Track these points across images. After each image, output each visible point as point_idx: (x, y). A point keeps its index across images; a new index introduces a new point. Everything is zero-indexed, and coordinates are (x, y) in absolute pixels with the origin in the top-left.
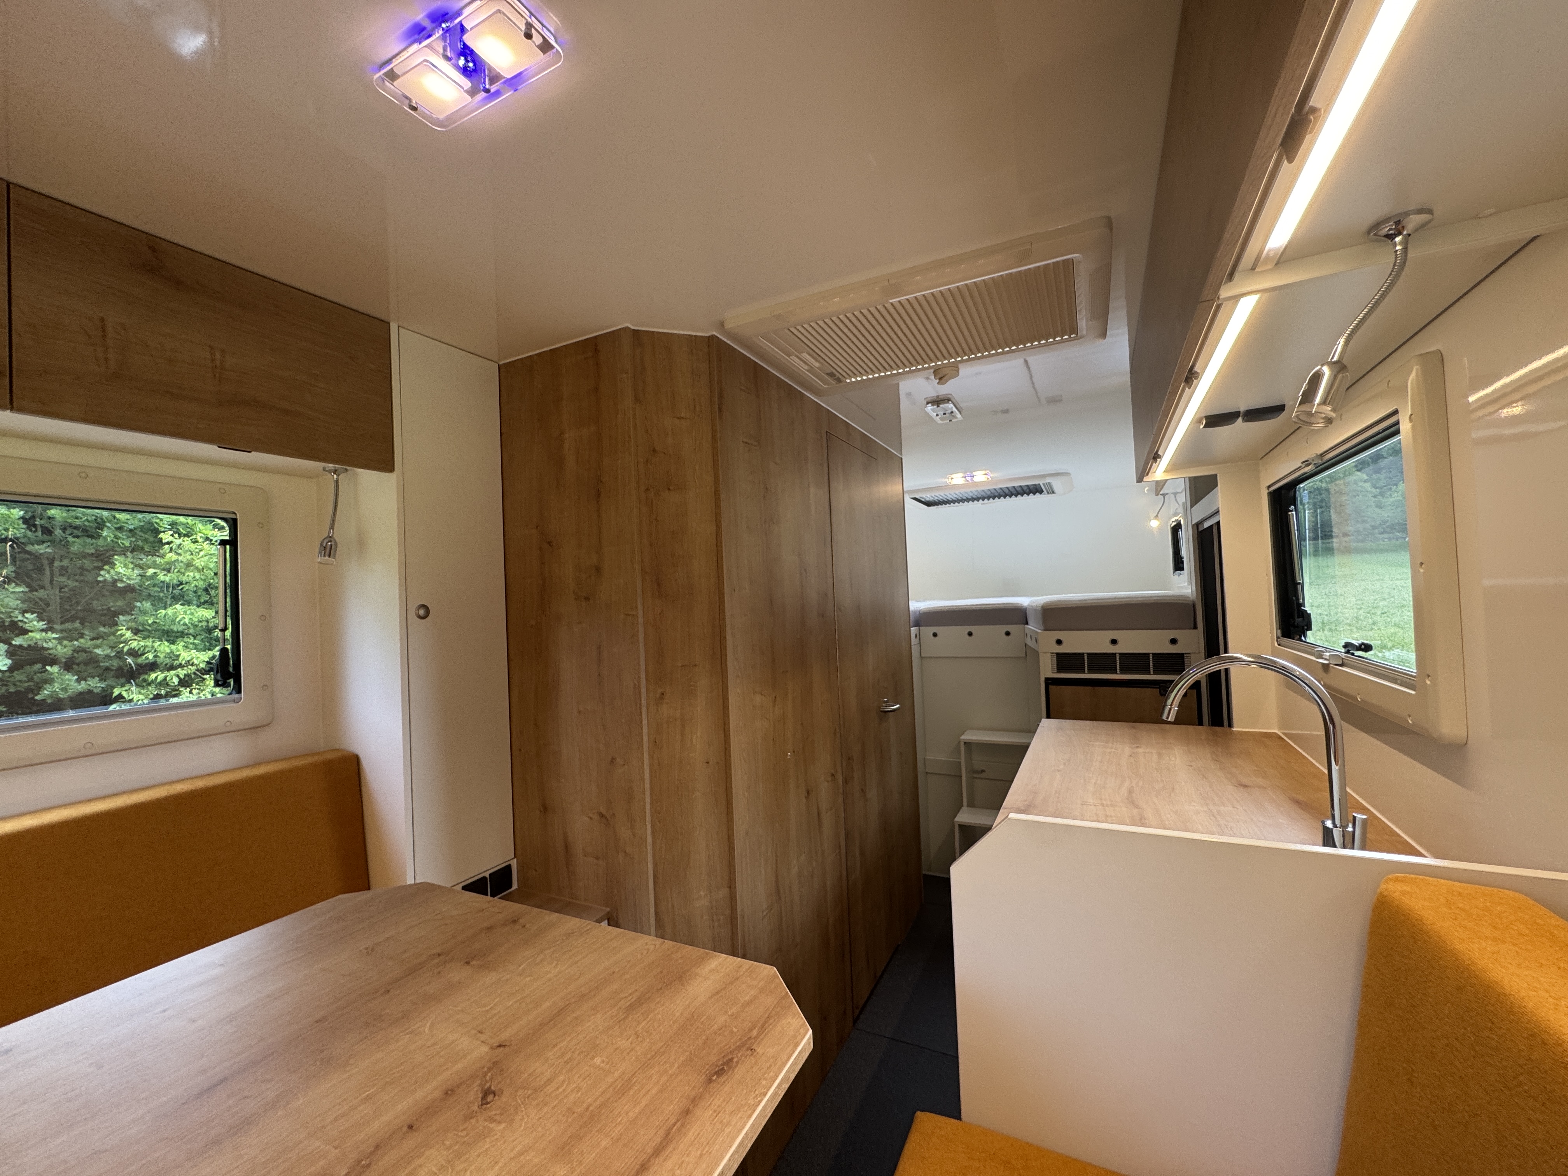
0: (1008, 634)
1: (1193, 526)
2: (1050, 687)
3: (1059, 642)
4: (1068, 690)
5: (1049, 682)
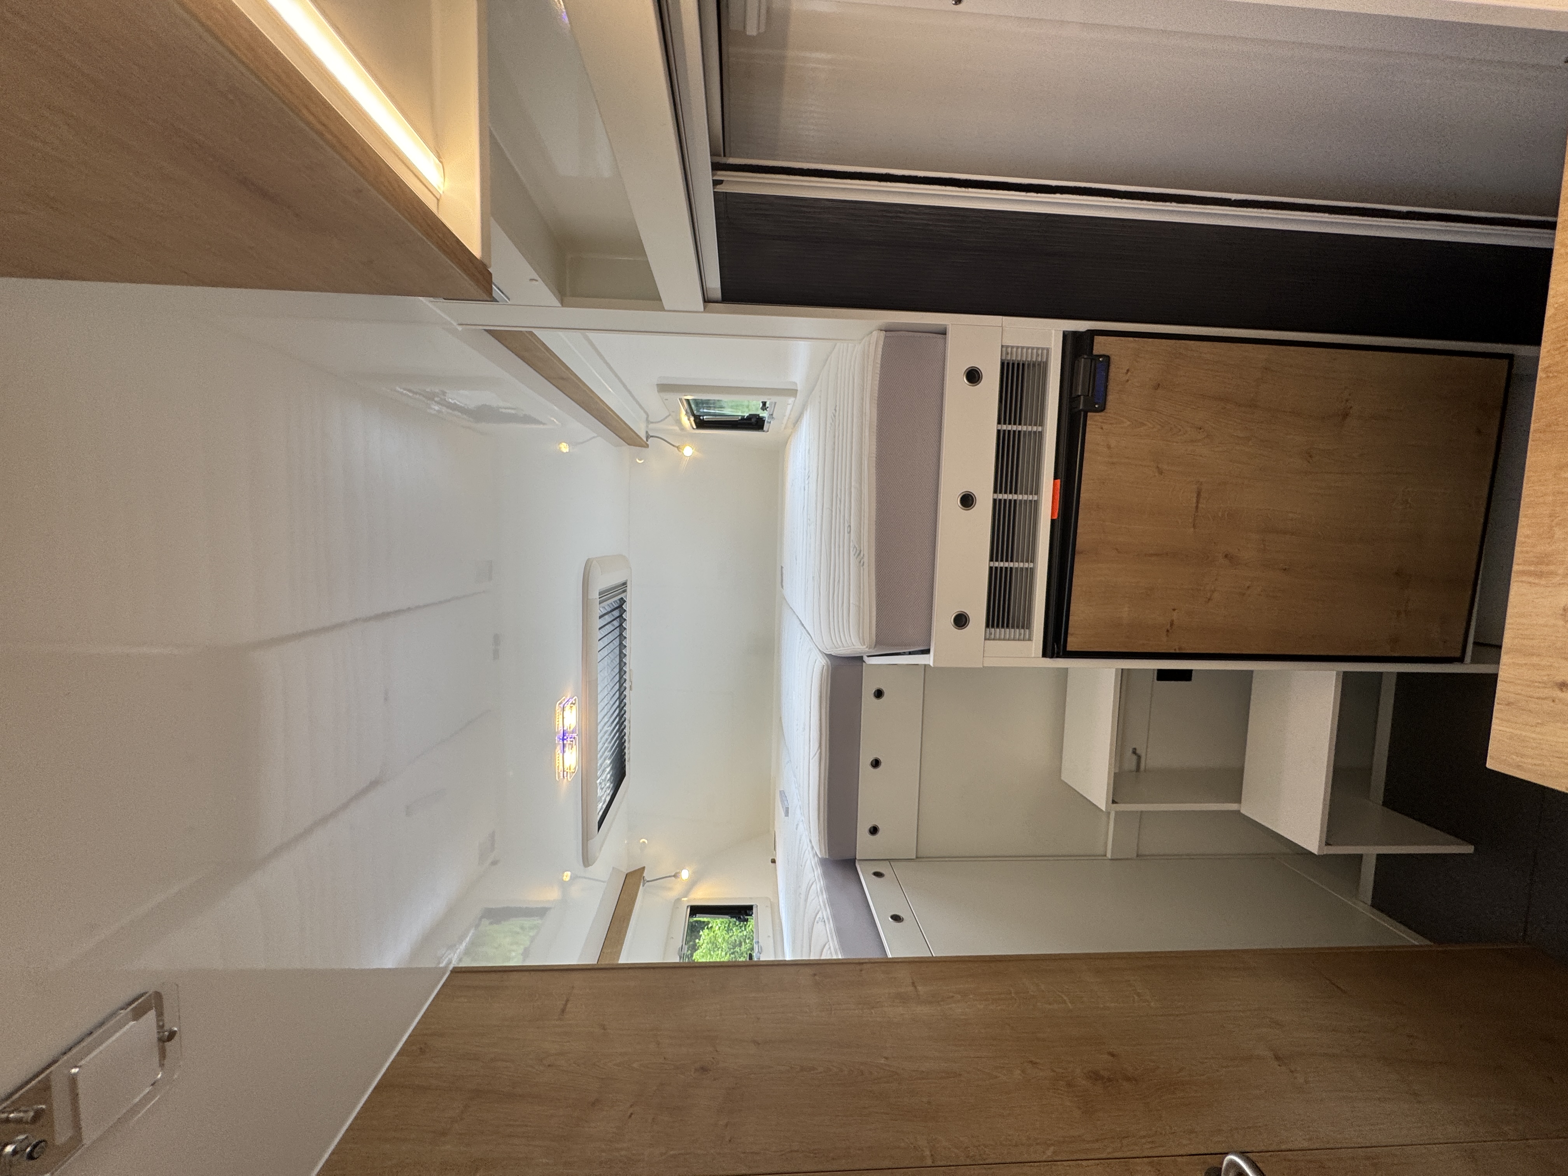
0: (880, 694)
2: (1069, 648)
3: (961, 621)
4: (1080, 611)
5: (1054, 648)
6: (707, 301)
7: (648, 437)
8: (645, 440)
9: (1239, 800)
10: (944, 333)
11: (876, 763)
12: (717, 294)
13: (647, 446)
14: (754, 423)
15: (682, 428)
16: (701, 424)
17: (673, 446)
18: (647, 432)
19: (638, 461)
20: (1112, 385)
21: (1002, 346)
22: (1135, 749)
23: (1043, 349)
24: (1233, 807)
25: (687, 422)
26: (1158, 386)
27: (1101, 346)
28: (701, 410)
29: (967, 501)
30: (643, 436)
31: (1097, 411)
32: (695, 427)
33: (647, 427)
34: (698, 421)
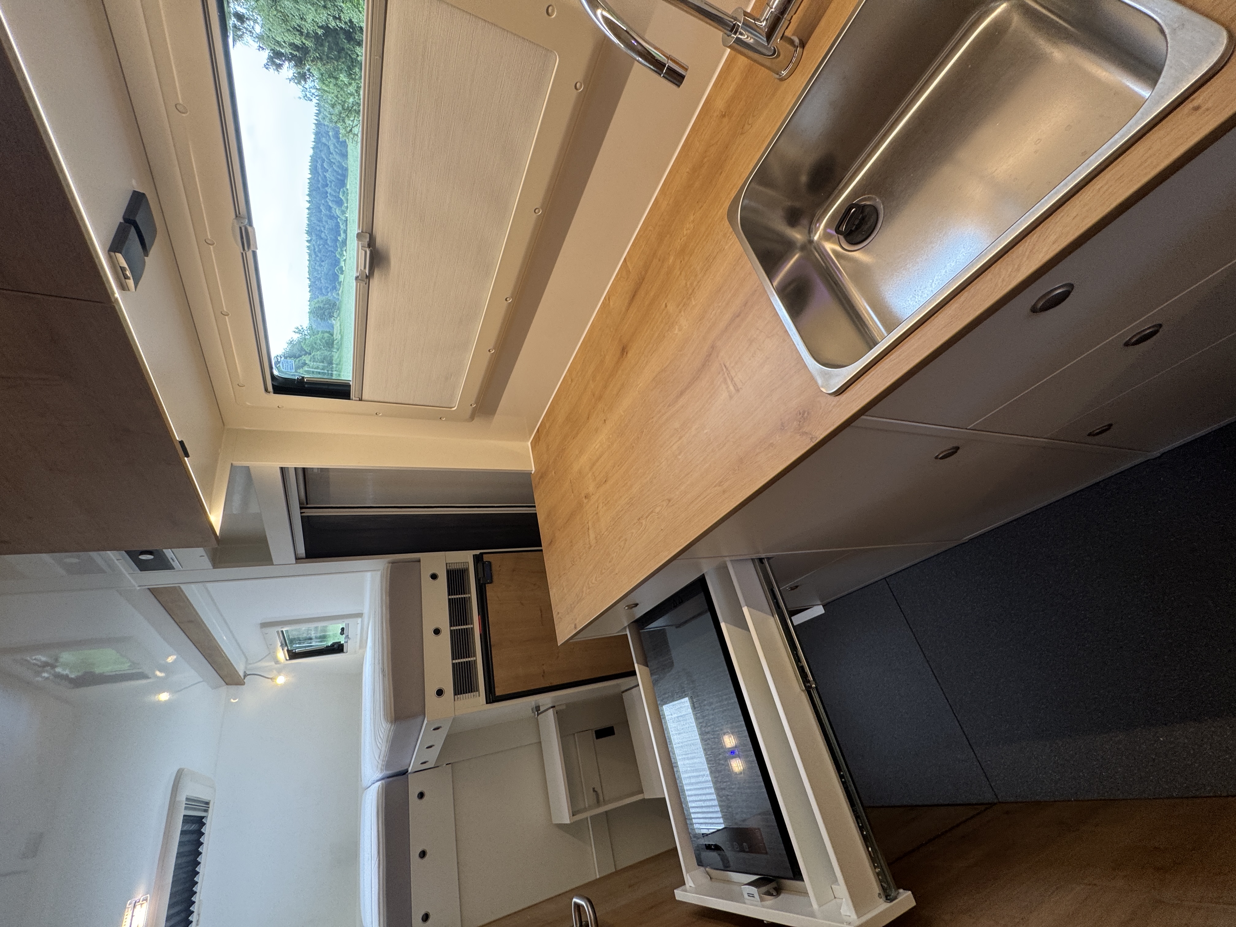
0: (421, 795)
1: (296, 563)
2: (497, 694)
3: (440, 693)
4: (499, 674)
5: (492, 698)
6: (298, 559)
7: (245, 676)
8: (243, 678)
9: (641, 792)
10: (419, 561)
11: (423, 854)
12: (304, 555)
13: (243, 684)
14: (337, 648)
15: (277, 662)
16: (293, 655)
17: (268, 678)
18: (245, 672)
19: (232, 700)
20: (494, 572)
21: (446, 564)
22: (594, 789)
23: (466, 563)
24: (639, 797)
25: (281, 655)
26: (514, 570)
27: (486, 558)
28: (294, 646)
29: (437, 632)
30: (242, 674)
31: (489, 583)
32: (288, 658)
33: (246, 668)
34: (291, 654)
